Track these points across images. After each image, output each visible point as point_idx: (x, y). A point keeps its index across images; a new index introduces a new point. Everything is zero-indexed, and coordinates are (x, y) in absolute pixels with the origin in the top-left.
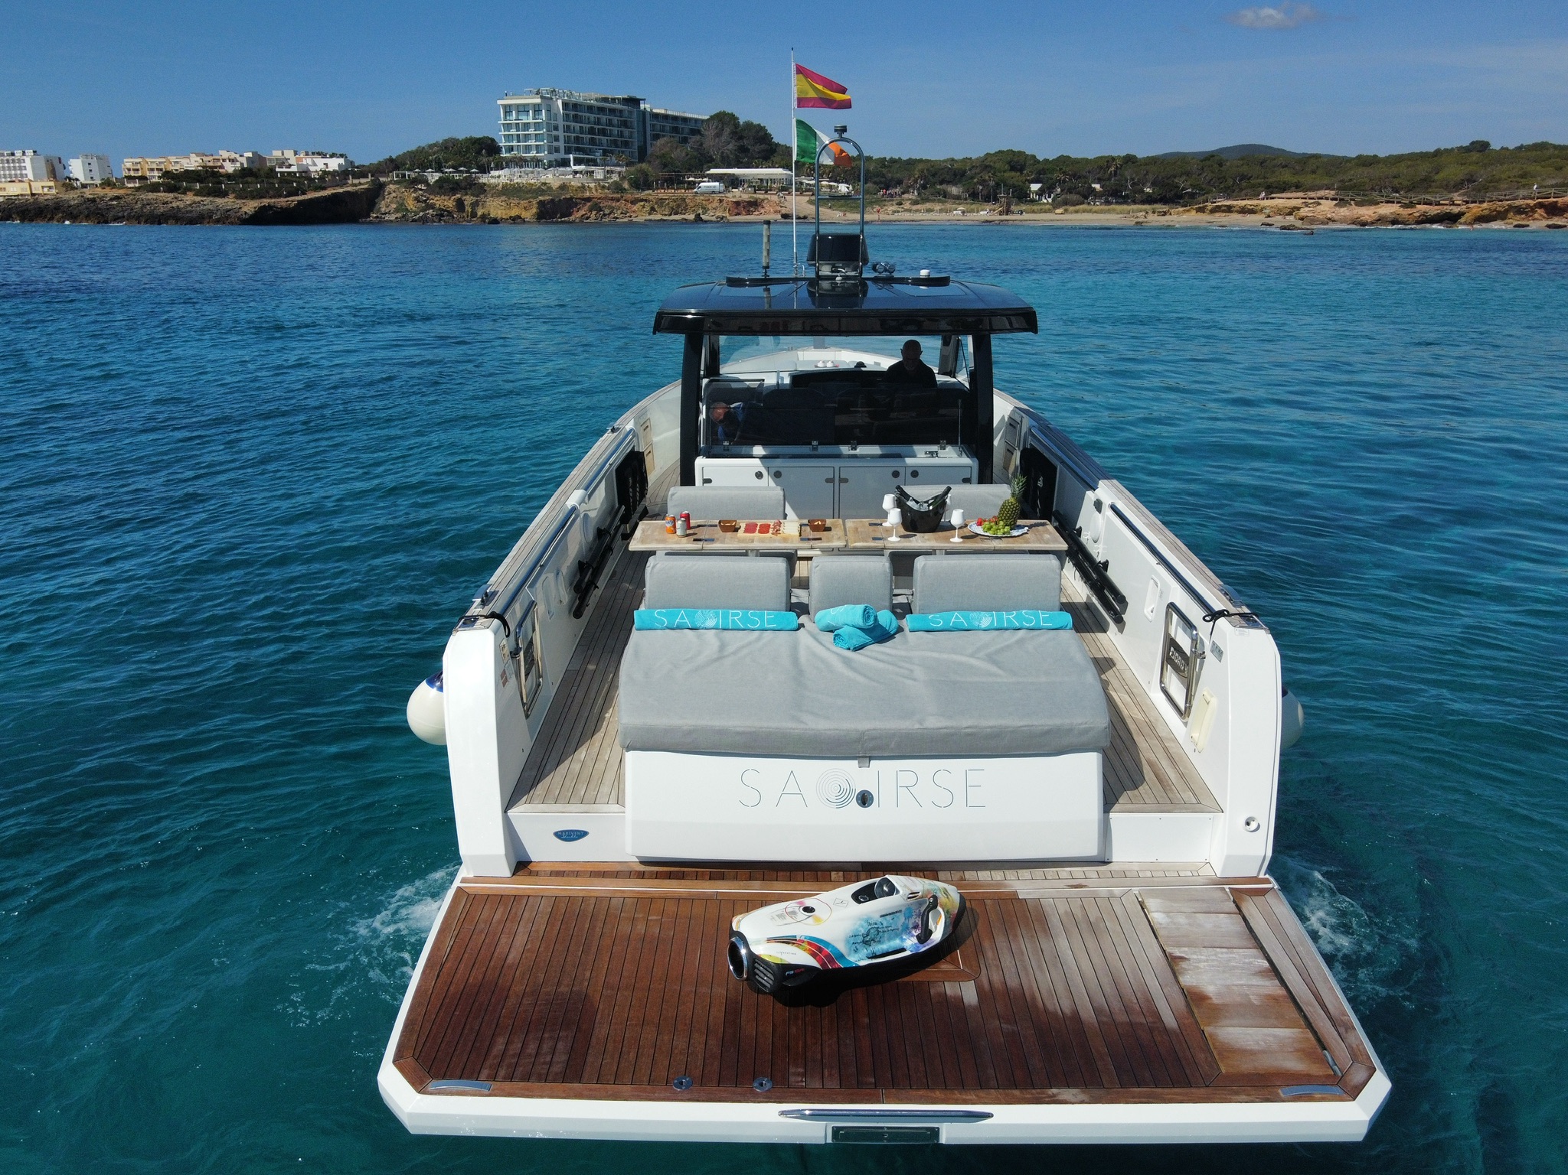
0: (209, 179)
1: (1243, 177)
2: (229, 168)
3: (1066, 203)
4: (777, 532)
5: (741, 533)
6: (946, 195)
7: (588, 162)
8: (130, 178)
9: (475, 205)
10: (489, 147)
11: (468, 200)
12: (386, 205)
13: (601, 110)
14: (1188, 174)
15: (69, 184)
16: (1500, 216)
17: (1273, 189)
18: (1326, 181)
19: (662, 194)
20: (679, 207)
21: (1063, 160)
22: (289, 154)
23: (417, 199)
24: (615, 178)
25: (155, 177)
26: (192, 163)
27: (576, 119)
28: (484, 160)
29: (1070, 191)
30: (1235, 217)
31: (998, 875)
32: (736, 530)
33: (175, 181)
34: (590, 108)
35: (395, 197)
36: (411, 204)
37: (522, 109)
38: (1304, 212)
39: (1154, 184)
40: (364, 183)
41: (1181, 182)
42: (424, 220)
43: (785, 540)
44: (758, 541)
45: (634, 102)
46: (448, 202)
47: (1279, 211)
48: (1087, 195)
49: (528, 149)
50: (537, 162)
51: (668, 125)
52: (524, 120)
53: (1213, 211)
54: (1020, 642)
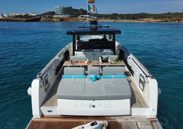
0: (20, 16)
1: (142, 16)
2: (23, 15)
3: (122, 19)
4: (84, 63)
5: (79, 63)
6: (108, 18)
7: (66, 14)
8: (11, 16)
9: (52, 19)
10: (54, 13)
11: (51, 19)
12: (42, 19)
13: (67, 8)
14: (136, 16)
15: (4, 17)
16: (172, 21)
17: (146, 18)
18: (152, 17)
19: (74, 18)
20: (76, 20)
21: (121, 14)
22: (30, 13)
23: (45, 19)
24: (69, 16)
25: (14, 16)
26: (19, 14)
27: (64, 9)
28: (53, 14)
29: (122, 18)
30: (141, 21)
31: (114, 118)
32: (78, 62)
33: (16, 17)
34: (66, 8)
35: (43, 18)
36: (44, 19)
37: (58, 8)
38: (149, 20)
39: (132, 17)
40: (39, 17)
41: (135, 17)
42: (46, 21)
43: (85, 64)
44: (81, 64)
45: (71, 7)
46: (49, 19)
47: (147, 20)
48: (124, 18)
49: (58, 13)
50: (59, 14)
51: (75, 10)
52: (58, 9)
53: (139, 20)
54: (118, 80)
